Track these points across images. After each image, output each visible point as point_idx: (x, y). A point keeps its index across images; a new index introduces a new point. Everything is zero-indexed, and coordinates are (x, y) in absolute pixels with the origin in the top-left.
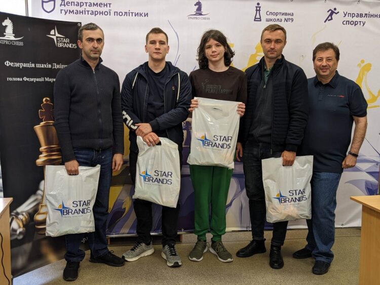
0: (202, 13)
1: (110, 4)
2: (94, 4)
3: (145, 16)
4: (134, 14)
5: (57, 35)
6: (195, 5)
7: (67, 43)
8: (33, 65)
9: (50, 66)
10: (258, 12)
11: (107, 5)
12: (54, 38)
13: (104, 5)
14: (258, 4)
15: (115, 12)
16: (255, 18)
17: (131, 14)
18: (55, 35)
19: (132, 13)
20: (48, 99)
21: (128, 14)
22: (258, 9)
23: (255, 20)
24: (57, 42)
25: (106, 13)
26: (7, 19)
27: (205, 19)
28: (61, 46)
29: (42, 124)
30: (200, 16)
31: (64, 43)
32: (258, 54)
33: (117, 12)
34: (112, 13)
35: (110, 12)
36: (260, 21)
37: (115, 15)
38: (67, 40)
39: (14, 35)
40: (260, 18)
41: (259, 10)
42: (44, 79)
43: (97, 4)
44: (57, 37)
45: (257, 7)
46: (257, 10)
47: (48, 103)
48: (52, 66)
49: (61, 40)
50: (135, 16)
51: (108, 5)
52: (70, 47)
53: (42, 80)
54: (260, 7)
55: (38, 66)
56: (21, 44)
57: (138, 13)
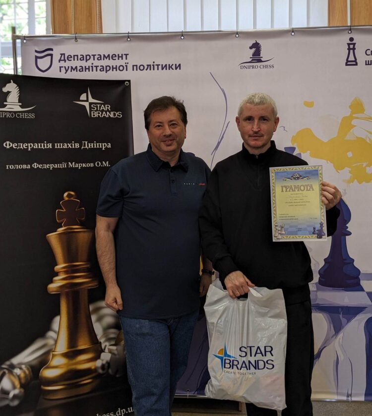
0: (262, 59)
1: (126, 55)
2: (104, 55)
3: (176, 69)
4: (160, 67)
5: (91, 100)
6: (251, 48)
7: (106, 112)
8: (50, 146)
9: (77, 145)
10: (351, 51)
11: (122, 57)
12: (87, 104)
13: (119, 57)
14: (351, 39)
15: (133, 66)
16: (347, 61)
17: (156, 67)
18: (87, 101)
19: (158, 65)
20: (72, 193)
21: (152, 67)
22: (352, 47)
23: (347, 65)
24: (91, 111)
25: (121, 68)
26: (10, 82)
27: (266, 67)
28: (96, 115)
29: (60, 230)
30: (259, 64)
31: (103, 111)
32: (354, 115)
33: (137, 66)
34: (130, 67)
35: (126, 66)
36: (356, 64)
37: (133, 70)
38: (107, 107)
39: (20, 104)
40: (355, 61)
41: (354, 49)
42: (68, 165)
43: (109, 55)
44: (91, 104)
45: (349, 44)
46: (349, 49)
47: (72, 199)
48: (81, 146)
49: (97, 107)
50: (163, 69)
51: (124, 57)
52: (112, 116)
53: (63, 166)
54: (354, 44)
55: (58, 146)
56: (32, 116)
57: (166, 65)
